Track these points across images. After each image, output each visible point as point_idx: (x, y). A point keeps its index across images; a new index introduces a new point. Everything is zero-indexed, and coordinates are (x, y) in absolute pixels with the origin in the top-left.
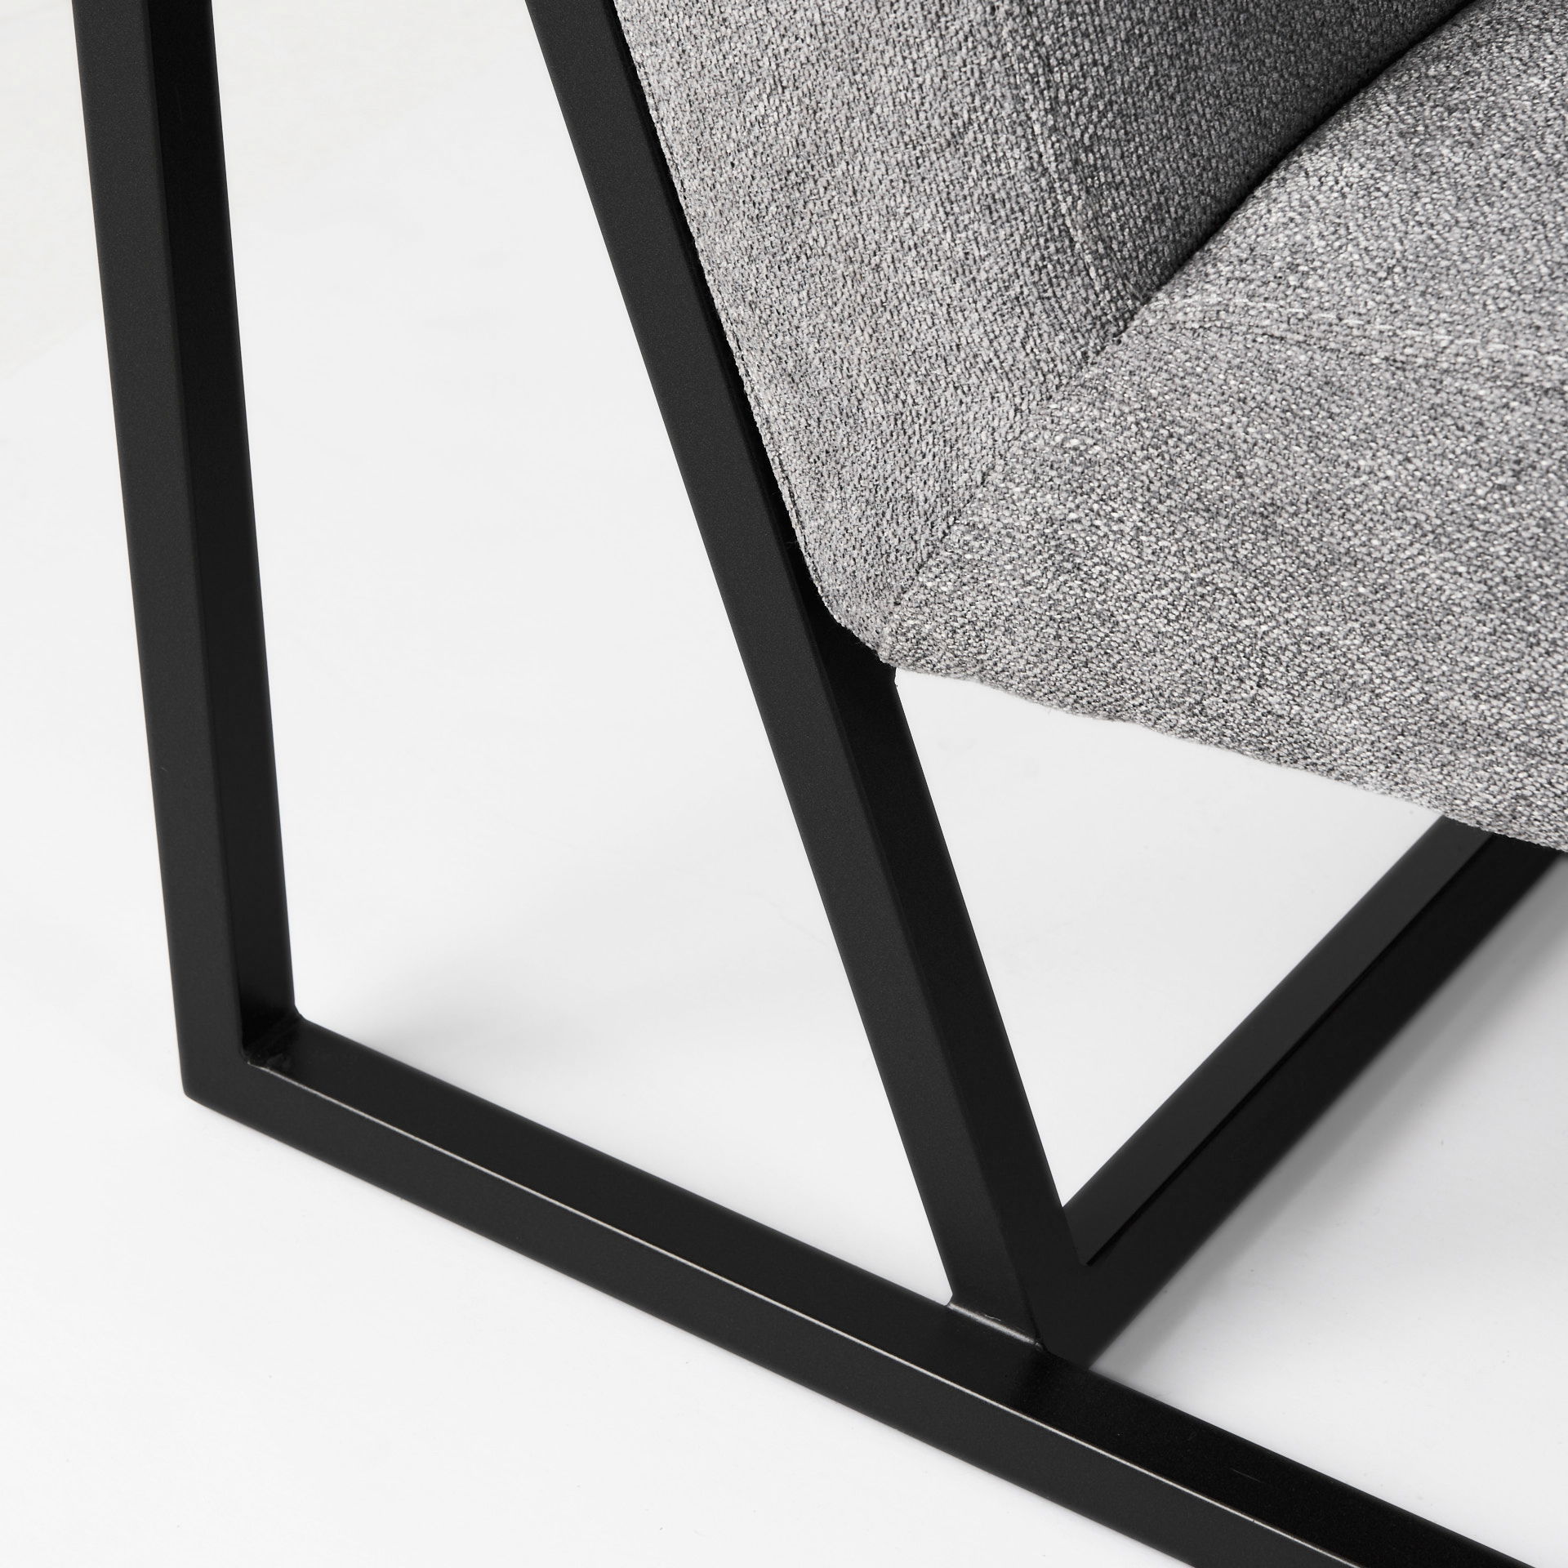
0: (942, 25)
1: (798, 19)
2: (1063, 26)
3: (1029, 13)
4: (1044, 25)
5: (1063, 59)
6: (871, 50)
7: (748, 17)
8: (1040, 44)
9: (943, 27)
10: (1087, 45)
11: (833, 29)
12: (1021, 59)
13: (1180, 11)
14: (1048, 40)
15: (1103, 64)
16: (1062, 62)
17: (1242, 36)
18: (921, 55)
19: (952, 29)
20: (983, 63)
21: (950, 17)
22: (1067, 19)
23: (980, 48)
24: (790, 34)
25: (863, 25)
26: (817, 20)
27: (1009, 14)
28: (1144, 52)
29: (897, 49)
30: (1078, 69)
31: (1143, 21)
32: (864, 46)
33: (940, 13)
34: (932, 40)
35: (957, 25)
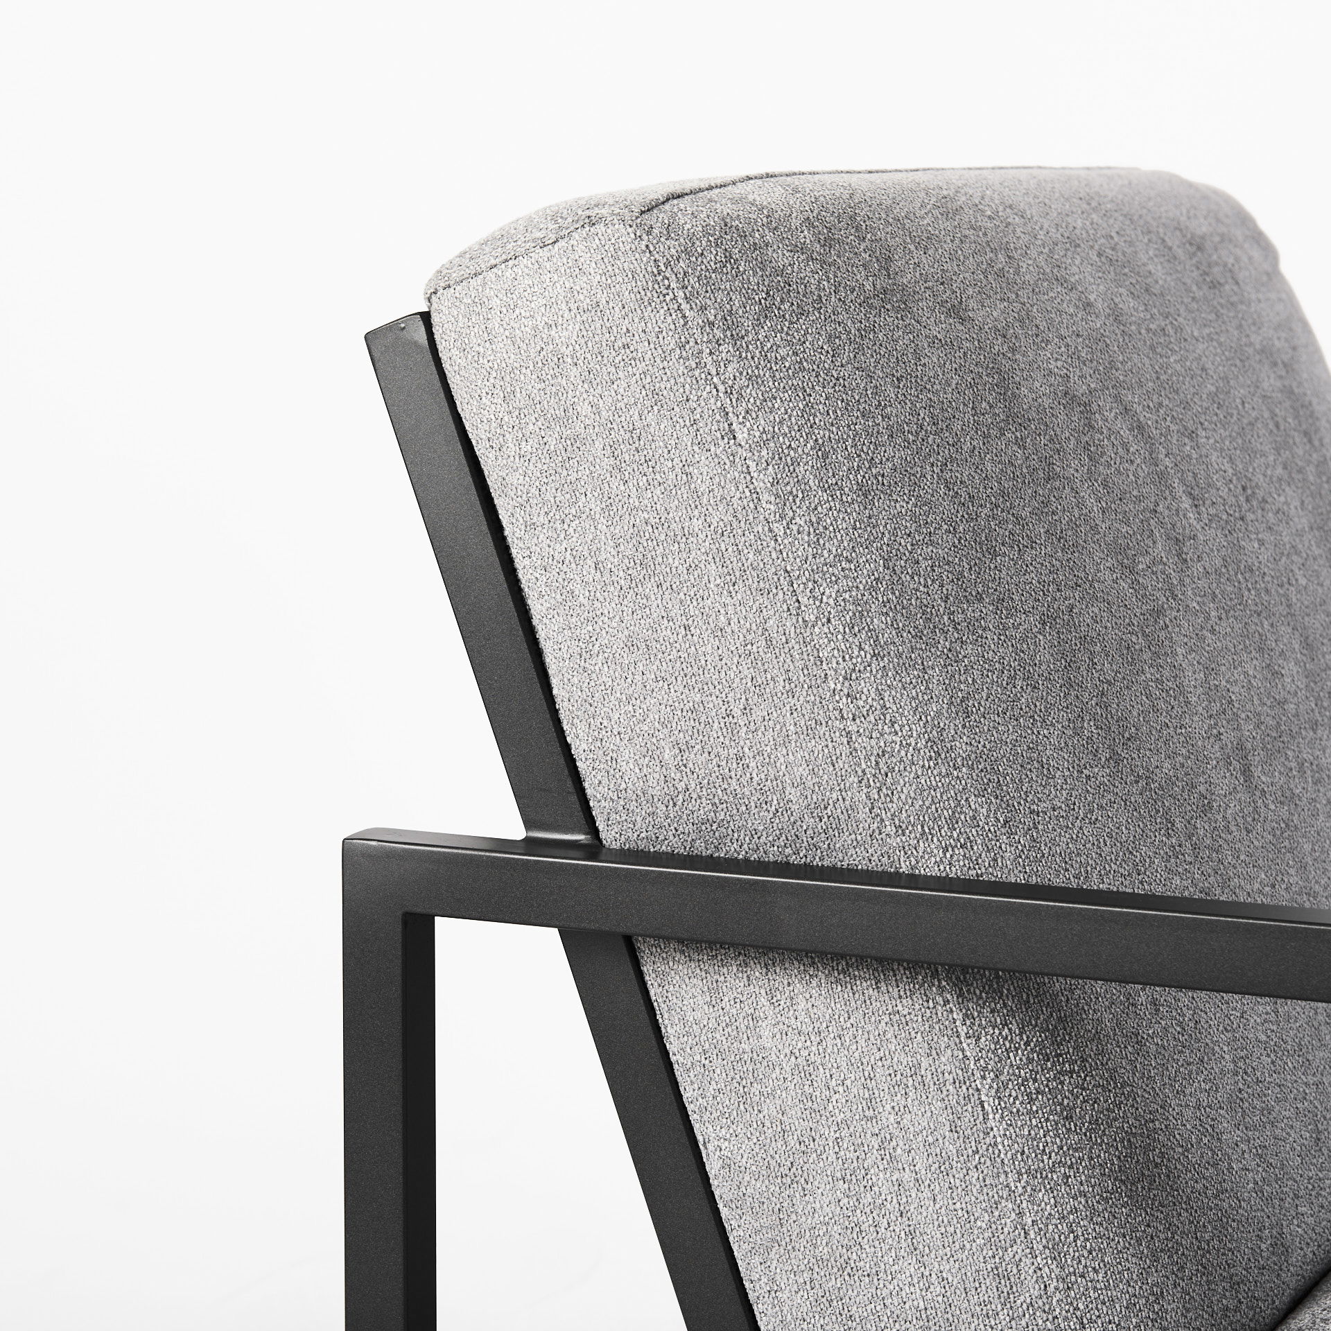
0: (1012, 1300)
1: (907, 1307)
2: (1090, 1297)
3: (1068, 1288)
4: (1078, 1296)
5: (1091, 1319)
6: (961, 1323)
7: (869, 1311)
8: (1077, 1309)
9: (1012, 1301)
10: (1105, 1308)
11: (933, 1312)
12: (1066, 1319)
13: (1155, 1290)
14: (1081, 1306)
15: (1115, 1323)
16: (1090, 1321)
17: (1188, 1311)
18: (997, 1322)
19: (1019, 1302)
20: (1040, 1324)
21: (1017, 1294)
22: (1092, 1292)
23: (1038, 1314)
24: (901, 1319)
25: (955, 1306)
26: (922, 1306)
27: (1057, 1289)
28: (1138, 1315)
29: (980, 1320)
30: (1100, 1325)
31: (1135, 1295)
32: (956, 1321)
33: (1010, 1292)
34: (1005, 1311)
35: (1022, 1298)
